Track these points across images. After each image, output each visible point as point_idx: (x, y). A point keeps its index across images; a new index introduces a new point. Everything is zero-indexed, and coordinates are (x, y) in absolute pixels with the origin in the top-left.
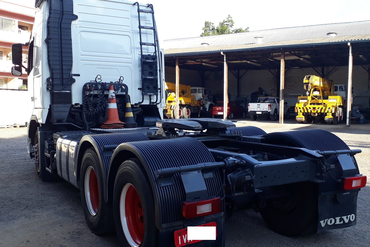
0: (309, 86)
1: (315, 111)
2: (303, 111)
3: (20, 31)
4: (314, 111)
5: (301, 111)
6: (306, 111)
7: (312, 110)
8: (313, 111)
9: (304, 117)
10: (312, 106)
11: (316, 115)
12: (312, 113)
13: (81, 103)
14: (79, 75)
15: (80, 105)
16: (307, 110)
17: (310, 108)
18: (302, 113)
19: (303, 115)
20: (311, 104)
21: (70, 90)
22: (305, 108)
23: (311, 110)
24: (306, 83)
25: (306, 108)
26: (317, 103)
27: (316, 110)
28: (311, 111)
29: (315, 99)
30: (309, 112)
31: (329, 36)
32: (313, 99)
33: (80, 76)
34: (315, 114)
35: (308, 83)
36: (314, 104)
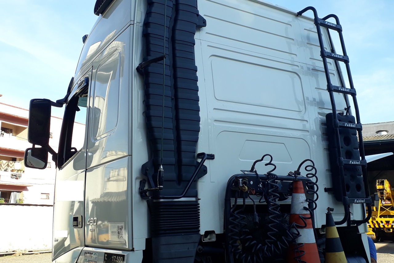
0: (384, 193)
1: (390, 226)
2: (372, 226)
3: (3, 135)
4: (388, 225)
5: (370, 226)
6: (377, 226)
7: (385, 224)
8: (386, 226)
9: (374, 234)
10: (384, 220)
11: (391, 231)
12: (385, 229)
13: (218, 230)
14: (211, 157)
15: (217, 235)
16: (379, 224)
17: (382, 222)
18: (372, 229)
19: (373, 230)
20: (381, 217)
21: (196, 196)
22: (374, 222)
23: (383, 224)
24: (380, 190)
25: (377, 222)
26: (388, 216)
27: (391, 224)
28: (383, 226)
29: (386, 210)
30: (382, 227)
31: (378, 134)
32: (382, 209)
33: (214, 158)
34: (389, 229)
35: (383, 189)
36: (385, 216)
